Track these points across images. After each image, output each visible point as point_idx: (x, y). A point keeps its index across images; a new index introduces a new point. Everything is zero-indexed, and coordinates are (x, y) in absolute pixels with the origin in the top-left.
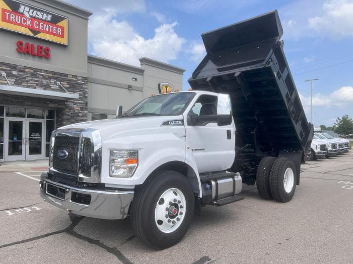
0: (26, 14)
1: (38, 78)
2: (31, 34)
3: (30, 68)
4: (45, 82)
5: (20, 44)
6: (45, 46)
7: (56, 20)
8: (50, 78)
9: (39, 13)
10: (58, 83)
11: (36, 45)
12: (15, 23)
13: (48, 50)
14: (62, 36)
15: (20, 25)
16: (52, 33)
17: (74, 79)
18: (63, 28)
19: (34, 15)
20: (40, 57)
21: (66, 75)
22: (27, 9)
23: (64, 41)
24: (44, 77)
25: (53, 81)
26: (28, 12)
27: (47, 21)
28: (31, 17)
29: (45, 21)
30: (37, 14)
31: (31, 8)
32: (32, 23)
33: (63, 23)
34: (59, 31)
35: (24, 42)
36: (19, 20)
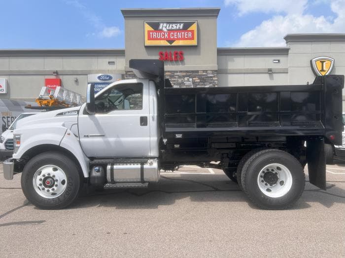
0: (165, 29)
1: (175, 78)
2: (169, 44)
3: (169, 71)
4: (180, 81)
5: (161, 54)
6: (178, 51)
7: (187, 26)
8: (184, 77)
9: (174, 25)
10: (191, 79)
11: (173, 51)
12: (157, 39)
13: (181, 54)
14: (192, 38)
15: (161, 39)
17: (204, 74)
18: (192, 32)
19: (170, 28)
20: (176, 60)
21: (197, 72)
22: (165, 25)
23: (194, 42)
24: (180, 77)
25: (186, 79)
26: (166, 27)
27: (181, 30)
28: (168, 30)
29: (179, 30)
30: (172, 27)
31: (167, 23)
32: (169, 35)
34: (190, 35)
35: (164, 51)
36: (159, 35)
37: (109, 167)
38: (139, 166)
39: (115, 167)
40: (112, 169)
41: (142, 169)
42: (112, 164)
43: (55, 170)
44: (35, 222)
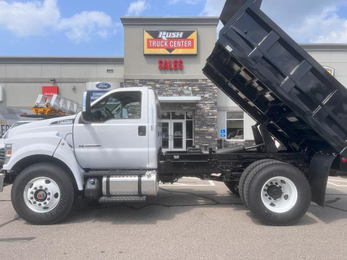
0: (164, 38)
1: (175, 87)
2: (169, 53)
3: (168, 80)
4: (179, 89)
5: (161, 62)
6: (178, 60)
7: (186, 35)
8: (183, 85)
9: (173, 34)
10: (190, 88)
11: (172, 60)
12: (156, 47)
13: (181, 62)
14: (192, 47)
15: (160, 47)
16: (184, 47)
17: (204, 82)
18: (192, 40)
19: (170, 36)
20: (176, 69)
21: (197, 80)
22: (164, 33)
23: (194, 51)
24: (179, 86)
25: (185, 88)
26: (165, 36)
27: (180, 38)
28: (168, 39)
29: (178, 39)
30: (172, 35)
31: (167, 31)
32: (168, 44)
33: (193, 36)
34: (190, 43)
35: (163, 60)
36: (159, 44)
37: (105, 179)
38: (136, 178)
39: (111, 179)
40: (108, 182)
41: (140, 182)
42: (108, 176)
43: (47, 182)
44: (24, 239)
